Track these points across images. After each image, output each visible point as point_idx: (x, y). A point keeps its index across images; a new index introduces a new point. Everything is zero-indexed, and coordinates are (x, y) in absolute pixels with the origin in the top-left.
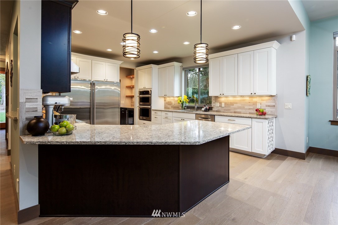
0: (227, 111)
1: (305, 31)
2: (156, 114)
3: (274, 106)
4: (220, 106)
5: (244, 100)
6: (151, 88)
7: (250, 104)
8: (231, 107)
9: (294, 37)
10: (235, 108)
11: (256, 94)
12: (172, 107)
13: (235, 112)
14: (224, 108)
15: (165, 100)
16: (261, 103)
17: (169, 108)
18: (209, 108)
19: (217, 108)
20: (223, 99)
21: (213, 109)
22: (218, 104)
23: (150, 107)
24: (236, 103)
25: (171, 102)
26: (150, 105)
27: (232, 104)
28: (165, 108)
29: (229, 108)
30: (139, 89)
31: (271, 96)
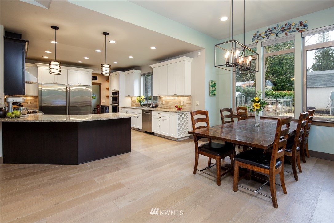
0: (166, 108)
1: (205, 49)
2: (127, 111)
3: (190, 103)
4: (162, 104)
5: (175, 99)
6: (119, 90)
7: (178, 102)
8: (168, 104)
9: (200, 54)
10: (170, 106)
11: (177, 95)
12: (135, 105)
13: (170, 109)
14: (164, 105)
15: (131, 100)
16: (183, 101)
17: (134, 106)
18: (156, 105)
19: (161, 105)
20: (164, 99)
21: (158, 106)
22: (161, 103)
23: (117, 105)
24: (171, 102)
25: (135, 101)
26: (118, 103)
27: (169, 102)
28: (132, 105)
29: (167, 105)
30: (112, 91)
31: (189, 96)
